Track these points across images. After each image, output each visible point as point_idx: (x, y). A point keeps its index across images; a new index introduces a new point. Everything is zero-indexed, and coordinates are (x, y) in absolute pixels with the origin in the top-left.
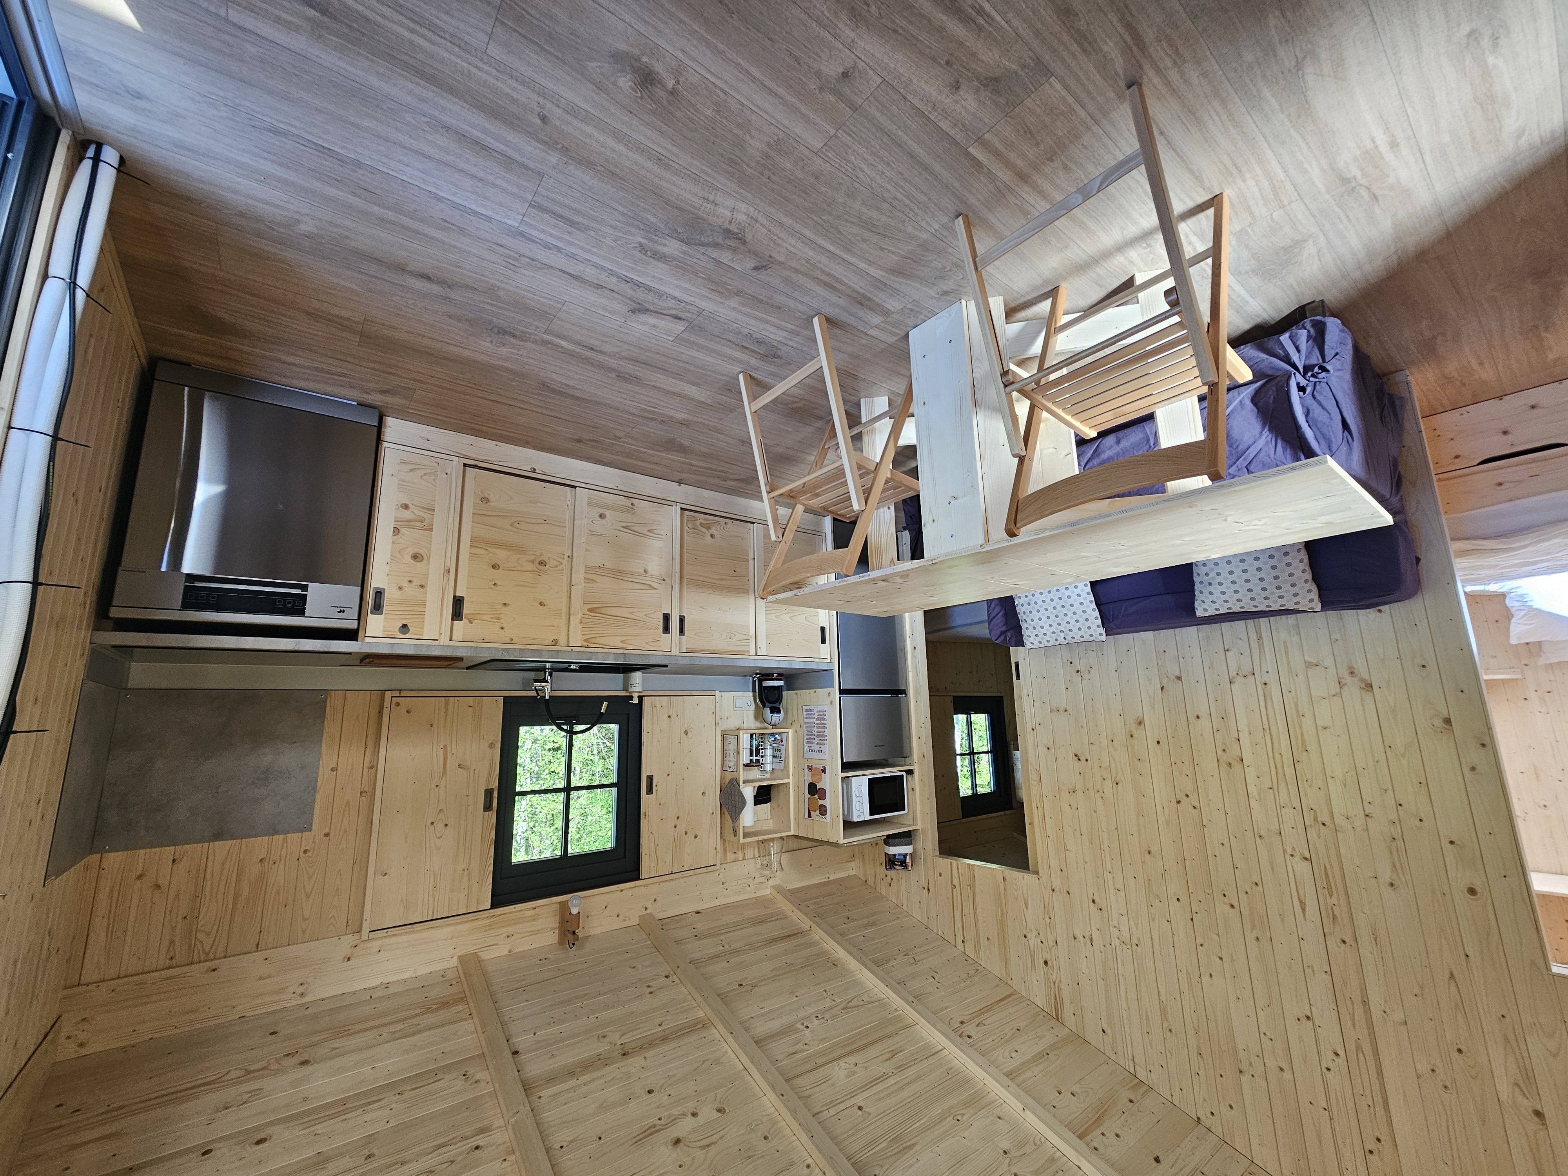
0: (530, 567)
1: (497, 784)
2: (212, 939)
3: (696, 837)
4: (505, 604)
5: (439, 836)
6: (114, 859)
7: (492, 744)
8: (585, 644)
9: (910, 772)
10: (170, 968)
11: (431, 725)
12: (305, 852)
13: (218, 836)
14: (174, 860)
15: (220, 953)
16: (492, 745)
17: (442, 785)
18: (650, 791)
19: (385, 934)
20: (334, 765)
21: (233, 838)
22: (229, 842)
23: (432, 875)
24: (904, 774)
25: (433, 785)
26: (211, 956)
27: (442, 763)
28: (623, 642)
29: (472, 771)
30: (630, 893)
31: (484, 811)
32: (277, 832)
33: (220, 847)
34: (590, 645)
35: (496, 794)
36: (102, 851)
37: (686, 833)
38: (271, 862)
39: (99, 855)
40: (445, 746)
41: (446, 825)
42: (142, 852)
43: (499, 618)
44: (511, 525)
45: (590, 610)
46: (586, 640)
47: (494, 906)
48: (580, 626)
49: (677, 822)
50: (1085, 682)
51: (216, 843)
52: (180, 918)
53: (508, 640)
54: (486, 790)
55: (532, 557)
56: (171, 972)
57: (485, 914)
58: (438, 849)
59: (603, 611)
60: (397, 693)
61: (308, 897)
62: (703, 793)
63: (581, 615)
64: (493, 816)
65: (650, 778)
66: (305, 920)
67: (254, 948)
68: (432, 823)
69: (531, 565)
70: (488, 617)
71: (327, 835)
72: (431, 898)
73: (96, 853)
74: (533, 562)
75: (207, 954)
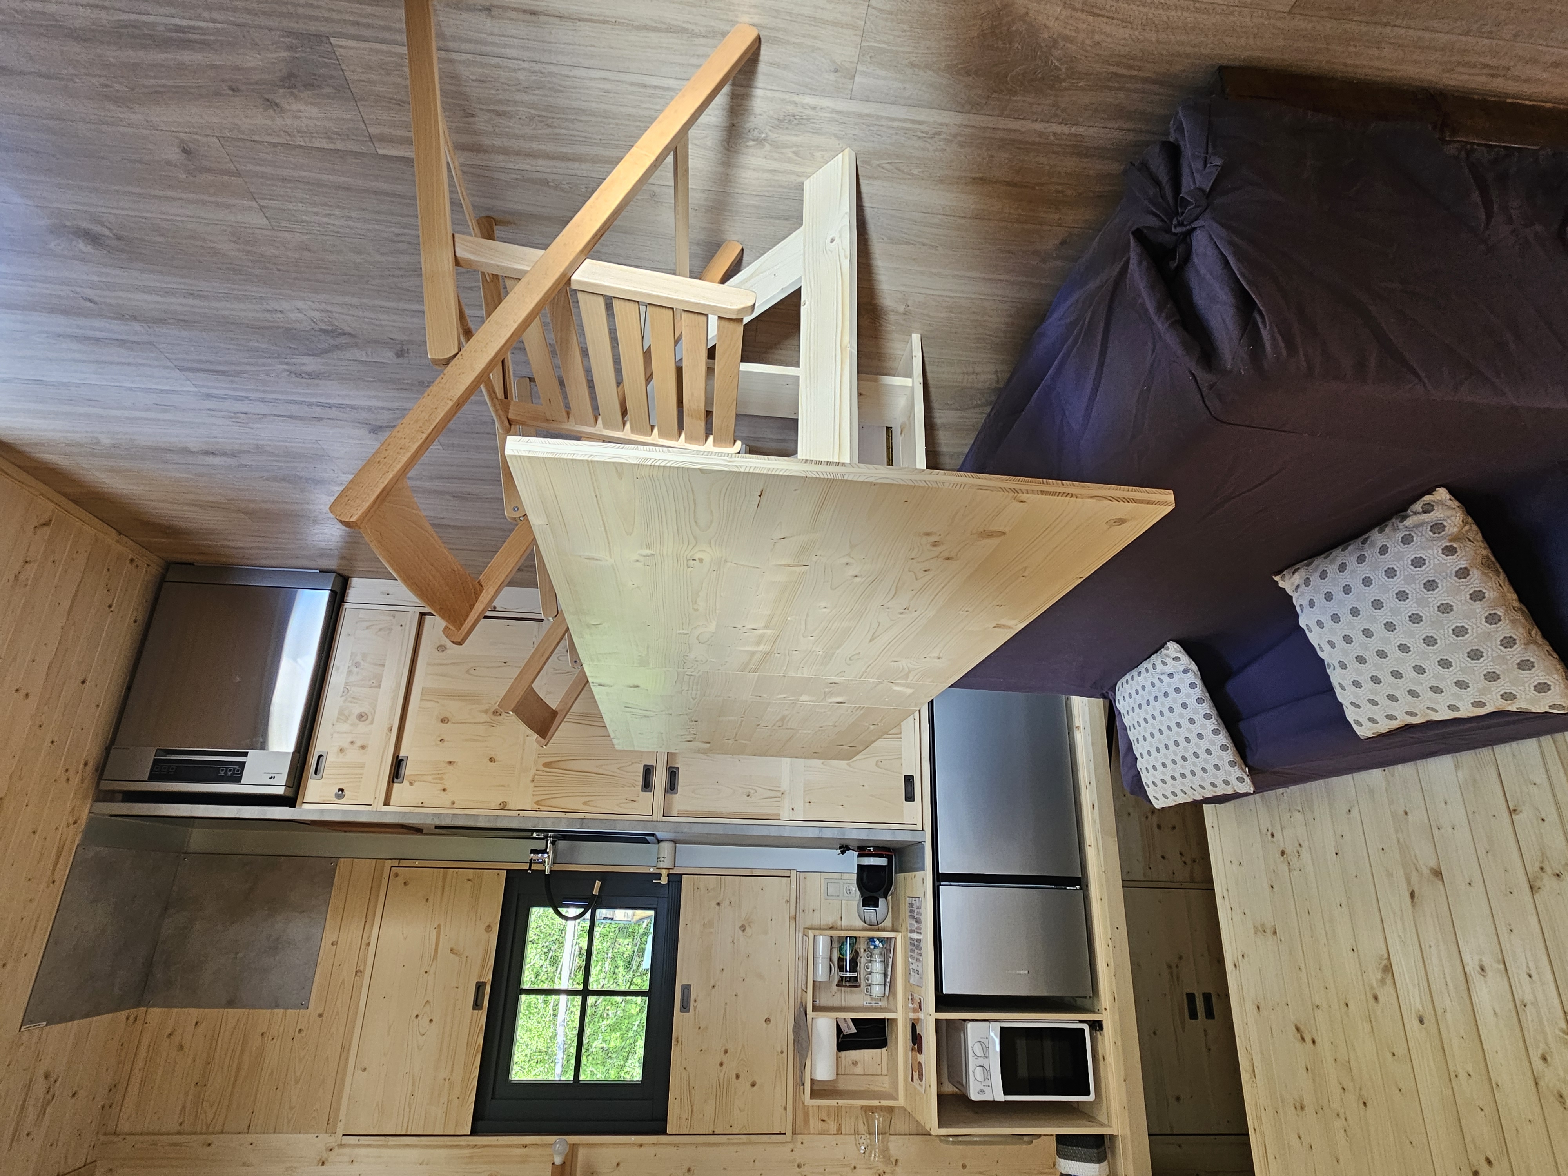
0: (484, 717)
1: (490, 977)
2: (214, 1110)
3: (753, 1085)
4: (450, 762)
5: (422, 1032)
6: (155, 1013)
7: (489, 926)
8: (536, 807)
9: (1096, 1026)
10: (179, 1133)
11: (427, 900)
12: (300, 1030)
13: (231, 1003)
14: (197, 1023)
15: (219, 1127)
16: (489, 928)
17: (431, 972)
18: (685, 1007)
19: (357, 1142)
20: (334, 939)
21: (244, 1007)
22: (239, 1010)
23: (411, 1078)
24: (1086, 1027)
25: (423, 970)
26: (211, 1129)
27: (434, 946)
28: (585, 803)
29: (464, 959)
30: (652, 1150)
31: (474, 1009)
32: (277, 1006)
33: (232, 1014)
34: (542, 808)
35: (488, 989)
36: (148, 1005)
37: (738, 1077)
38: (270, 1038)
39: (145, 1009)
40: (439, 926)
41: (431, 1020)
42: (175, 1010)
43: (441, 779)
44: (467, 672)
45: (547, 765)
46: (537, 803)
47: (474, 1132)
48: (532, 784)
49: (725, 1059)
50: (1295, 873)
51: (229, 1010)
52: (193, 1085)
53: (449, 805)
54: (477, 983)
55: (486, 707)
56: (176, 1138)
57: (463, 1141)
58: (420, 1048)
59: (562, 765)
60: (396, 863)
61: (297, 1082)
62: (767, 1020)
63: (533, 771)
64: (482, 1016)
65: (687, 989)
66: (291, 1108)
67: (246, 1130)
68: (417, 1016)
69: (484, 715)
70: (430, 778)
71: (321, 1016)
72: (407, 1109)
73: (143, 1006)
74: (486, 711)
75: (208, 1126)
